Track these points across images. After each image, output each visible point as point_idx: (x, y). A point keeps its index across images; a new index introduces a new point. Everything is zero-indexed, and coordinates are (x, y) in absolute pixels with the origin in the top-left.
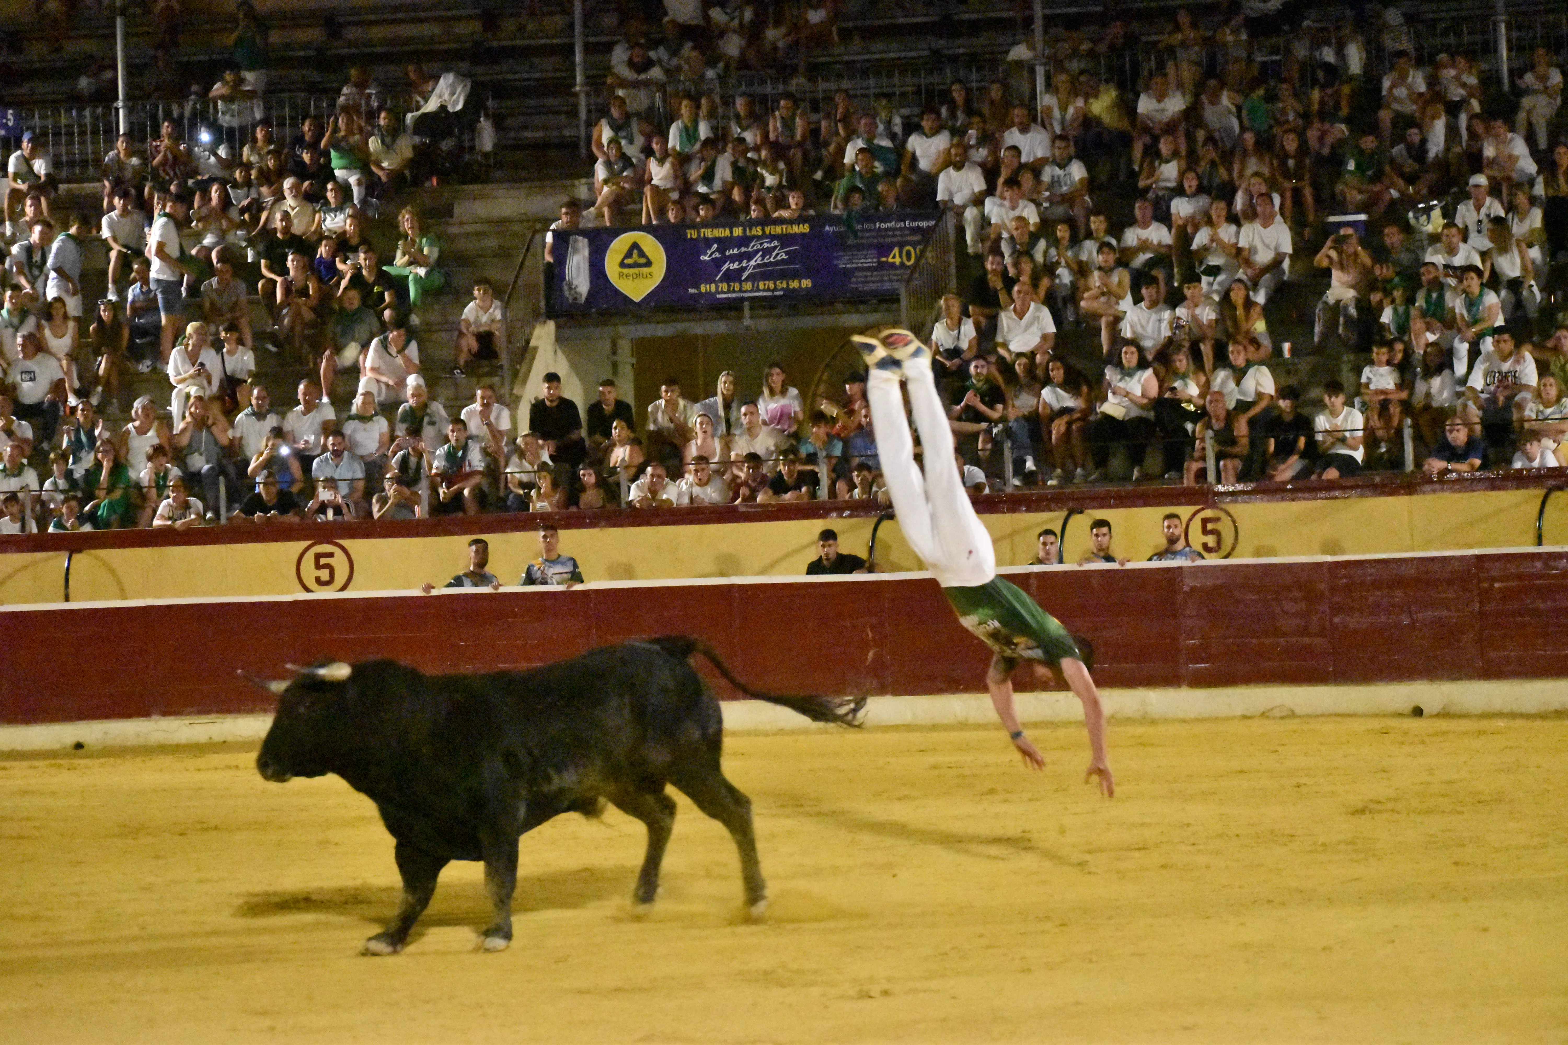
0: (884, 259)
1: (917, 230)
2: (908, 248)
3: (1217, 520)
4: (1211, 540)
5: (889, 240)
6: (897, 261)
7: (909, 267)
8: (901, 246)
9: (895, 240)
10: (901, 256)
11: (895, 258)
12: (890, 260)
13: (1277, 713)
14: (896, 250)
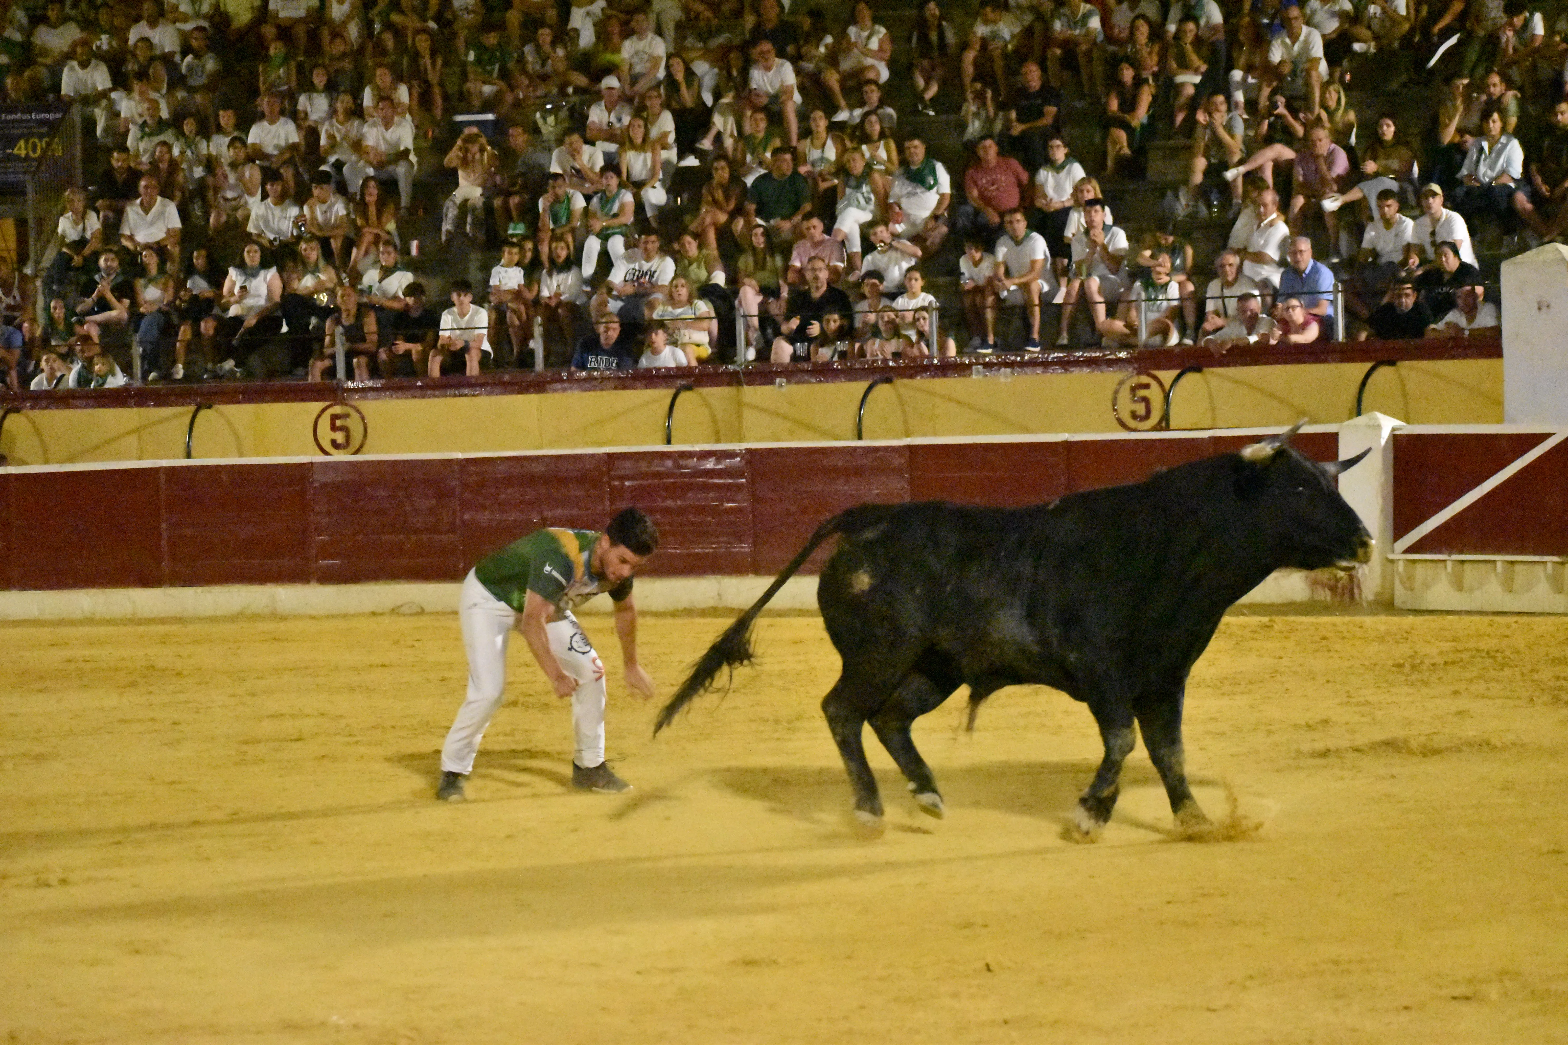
0: (9, 151)
1: (43, 123)
2: (32, 140)
3: (347, 416)
4: (340, 437)
5: (15, 132)
6: (23, 153)
7: (35, 160)
8: (27, 137)
9: (20, 132)
10: (26, 148)
11: (21, 149)
12: (16, 151)
13: (405, 609)
14: (22, 143)
